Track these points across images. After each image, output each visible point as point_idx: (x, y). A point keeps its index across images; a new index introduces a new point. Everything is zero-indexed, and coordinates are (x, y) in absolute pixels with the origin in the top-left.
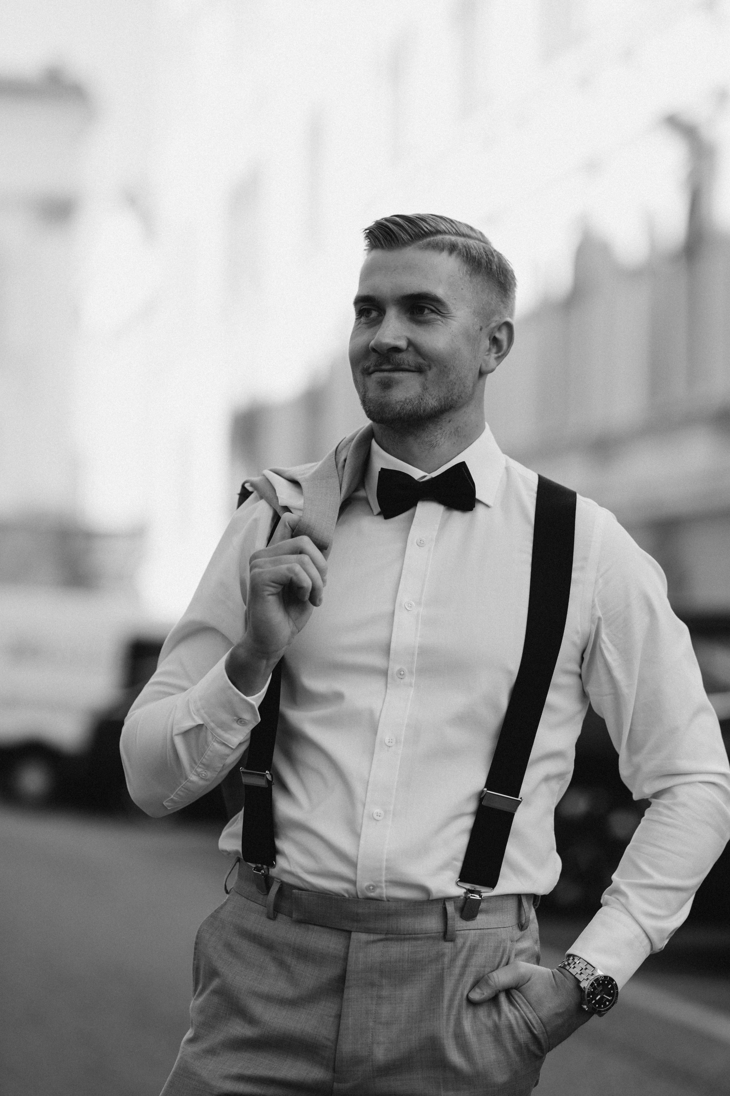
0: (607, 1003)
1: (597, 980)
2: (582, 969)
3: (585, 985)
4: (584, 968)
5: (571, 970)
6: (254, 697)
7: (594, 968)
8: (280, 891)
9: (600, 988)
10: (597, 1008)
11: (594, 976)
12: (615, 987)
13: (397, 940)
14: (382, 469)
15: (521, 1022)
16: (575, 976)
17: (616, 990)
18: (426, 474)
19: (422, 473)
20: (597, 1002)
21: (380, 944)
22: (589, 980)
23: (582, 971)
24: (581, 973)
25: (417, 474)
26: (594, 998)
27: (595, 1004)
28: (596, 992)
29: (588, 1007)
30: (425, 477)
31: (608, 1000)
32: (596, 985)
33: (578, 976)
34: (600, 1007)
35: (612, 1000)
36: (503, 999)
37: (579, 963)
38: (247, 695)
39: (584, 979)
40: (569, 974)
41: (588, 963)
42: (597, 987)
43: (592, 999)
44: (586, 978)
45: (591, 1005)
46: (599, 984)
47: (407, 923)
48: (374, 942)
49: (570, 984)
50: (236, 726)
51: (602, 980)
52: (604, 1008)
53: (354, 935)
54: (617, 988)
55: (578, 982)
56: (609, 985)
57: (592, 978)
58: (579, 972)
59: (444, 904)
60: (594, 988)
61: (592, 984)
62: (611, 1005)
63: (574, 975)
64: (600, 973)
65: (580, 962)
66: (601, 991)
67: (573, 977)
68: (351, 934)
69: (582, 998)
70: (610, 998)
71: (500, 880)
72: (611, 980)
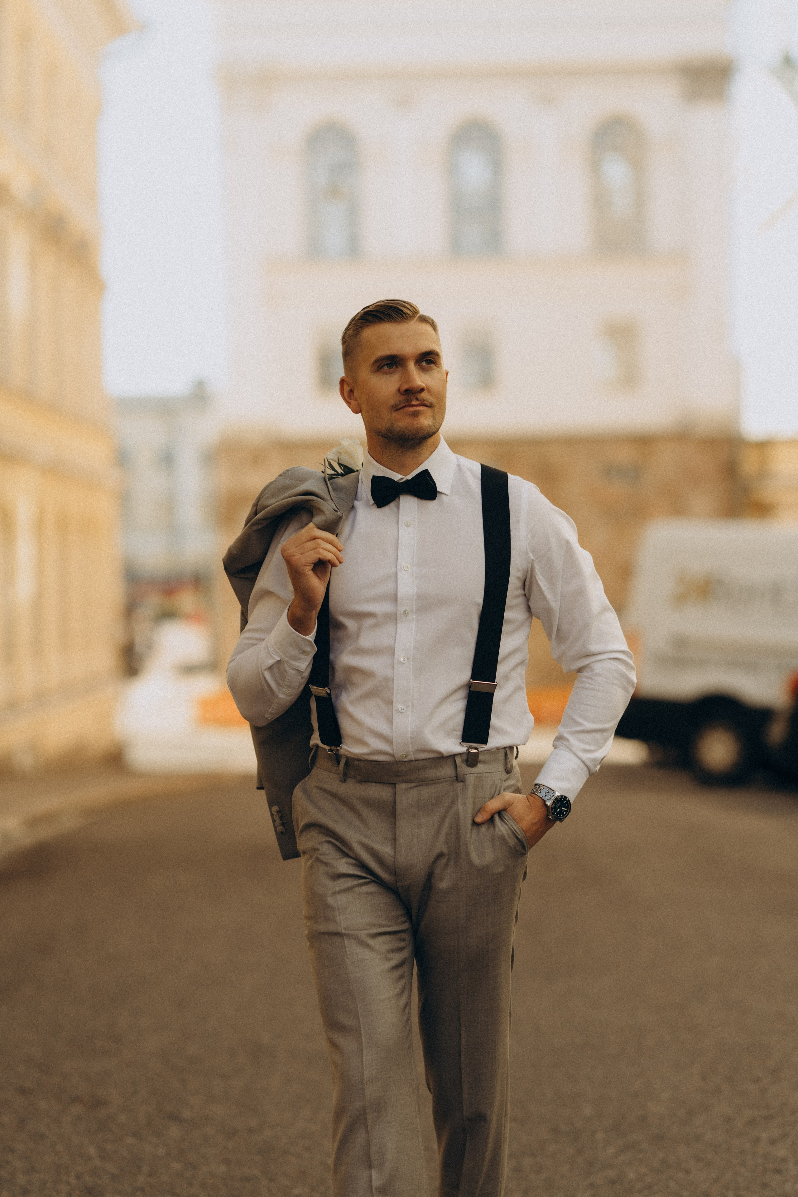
0: (565, 813)
1: (556, 799)
3: (549, 803)
4: (547, 792)
5: (539, 794)
6: (310, 636)
7: (554, 791)
8: (347, 762)
9: (559, 804)
11: (554, 796)
13: (426, 785)
14: (373, 476)
15: (509, 832)
18: (404, 477)
19: (400, 476)
21: (416, 789)
22: (551, 800)
23: (546, 794)
24: (546, 796)
25: (397, 477)
26: (556, 811)
27: (557, 814)
28: (557, 806)
29: (552, 817)
30: (402, 479)
31: (565, 811)
32: (556, 802)
33: (543, 798)
34: (560, 816)
35: (567, 810)
36: (497, 818)
37: (543, 789)
38: (306, 635)
39: (548, 799)
40: (538, 797)
41: (549, 788)
43: (555, 812)
45: (554, 815)
46: (558, 801)
47: (432, 773)
48: (411, 788)
49: (539, 803)
50: (302, 656)
51: (559, 799)
52: (563, 816)
53: (397, 785)
54: (570, 803)
55: (544, 801)
56: (564, 801)
57: (553, 798)
58: (544, 795)
59: (454, 758)
60: (555, 804)
61: (554, 802)
64: (558, 794)
66: (560, 806)
67: (541, 798)
68: (395, 786)
69: (548, 812)
70: (566, 809)
71: (489, 740)
72: (565, 798)
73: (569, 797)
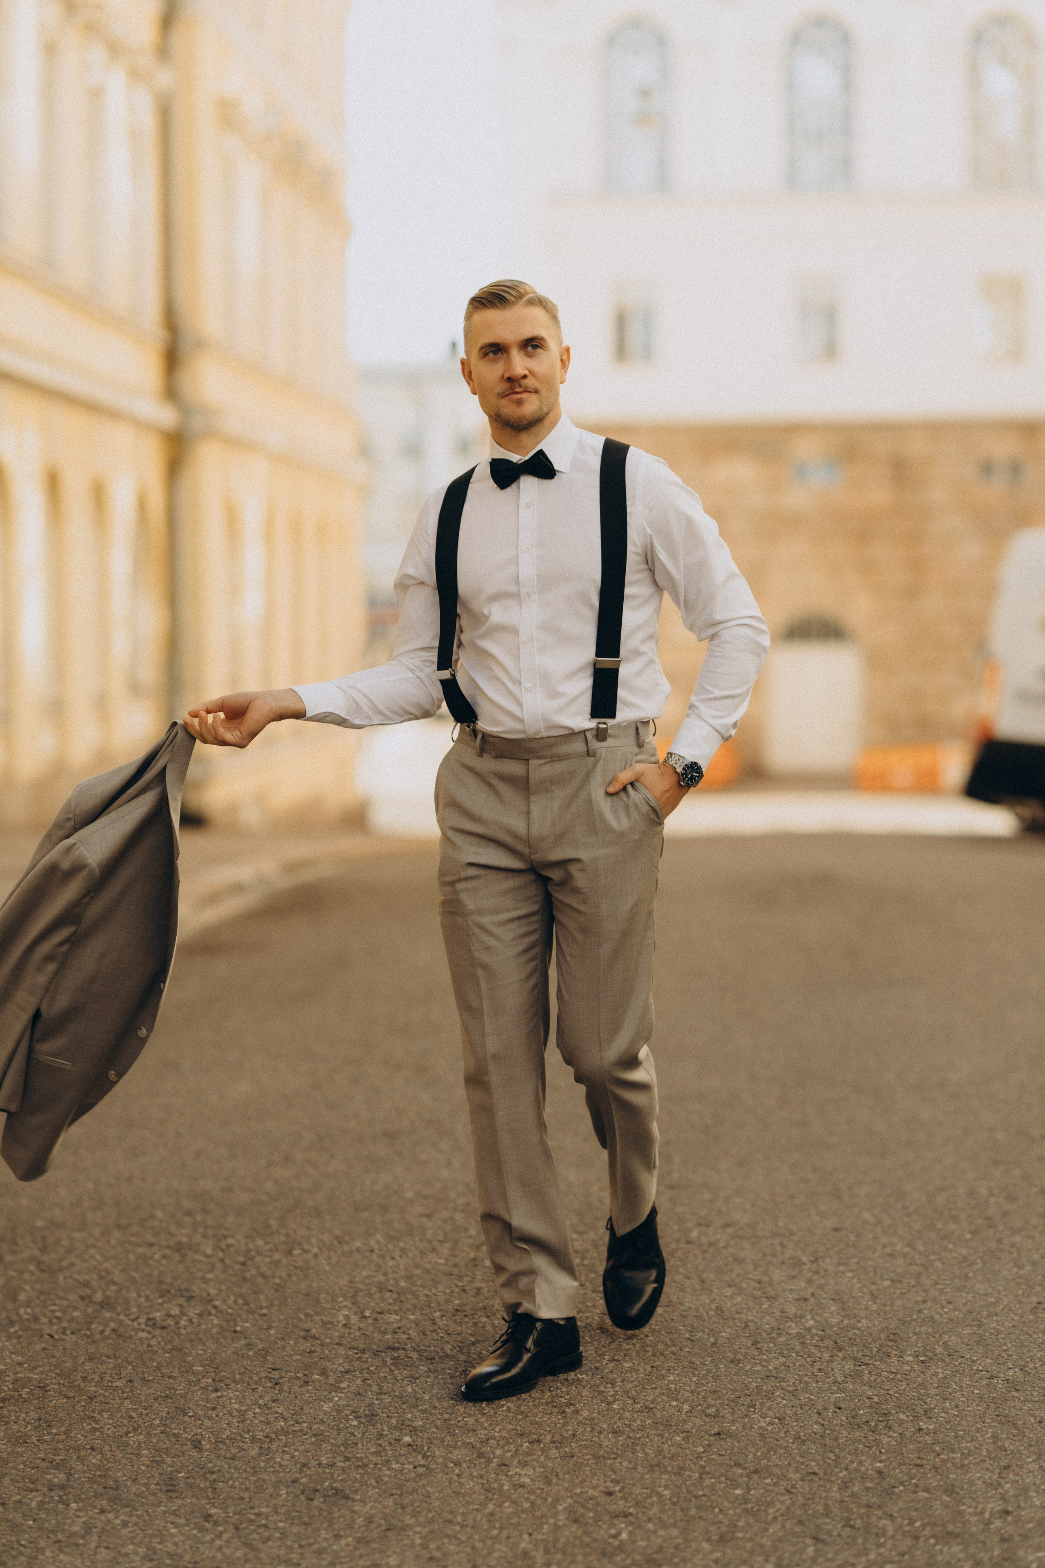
0: (696, 779)
1: (687, 766)
3: (679, 770)
4: (679, 759)
5: (670, 762)
7: (685, 758)
8: (483, 738)
9: (690, 770)
11: (685, 763)
12: (700, 768)
13: (558, 760)
14: (492, 458)
18: (522, 457)
19: (519, 457)
20: (689, 779)
21: (549, 764)
22: (682, 767)
23: (677, 761)
24: (677, 763)
25: (515, 458)
26: (687, 777)
27: (688, 781)
28: (688, 773)
29: (683, 783)
30: (521, 460)
31: (696, 777)
33: (674, 765)
34: (691, 782)
35: (699, 776)
36: (629, 788)
37: (675, 756)
39: (678, 766)
40: (670, 765)
41: (681, 755)
43: (685, 778)
44: (680, 765)
45: (685, 781)
46: (688, 768)
47: (563, 749)
48: (543, 764)
49: (671, 771)
51: (691, 765)
52: (694, 782)
53: (530, 761)
54: (702, 768)
55: (675, 768)
56: (696, 767)
57: (684, 765)
58: (675, 763)
59: (585, 734)
60: (686, 771)
61: (684, 769)
62: (699, 780)
63: (672, 765)
64: (689, 761)
66: (690, 772)
67: (672, 767)
68: (528, 762)
69: (680, 779)
70: (697, 775)
71: (617, 713)
72: (696, 764)
73: (700, 763)
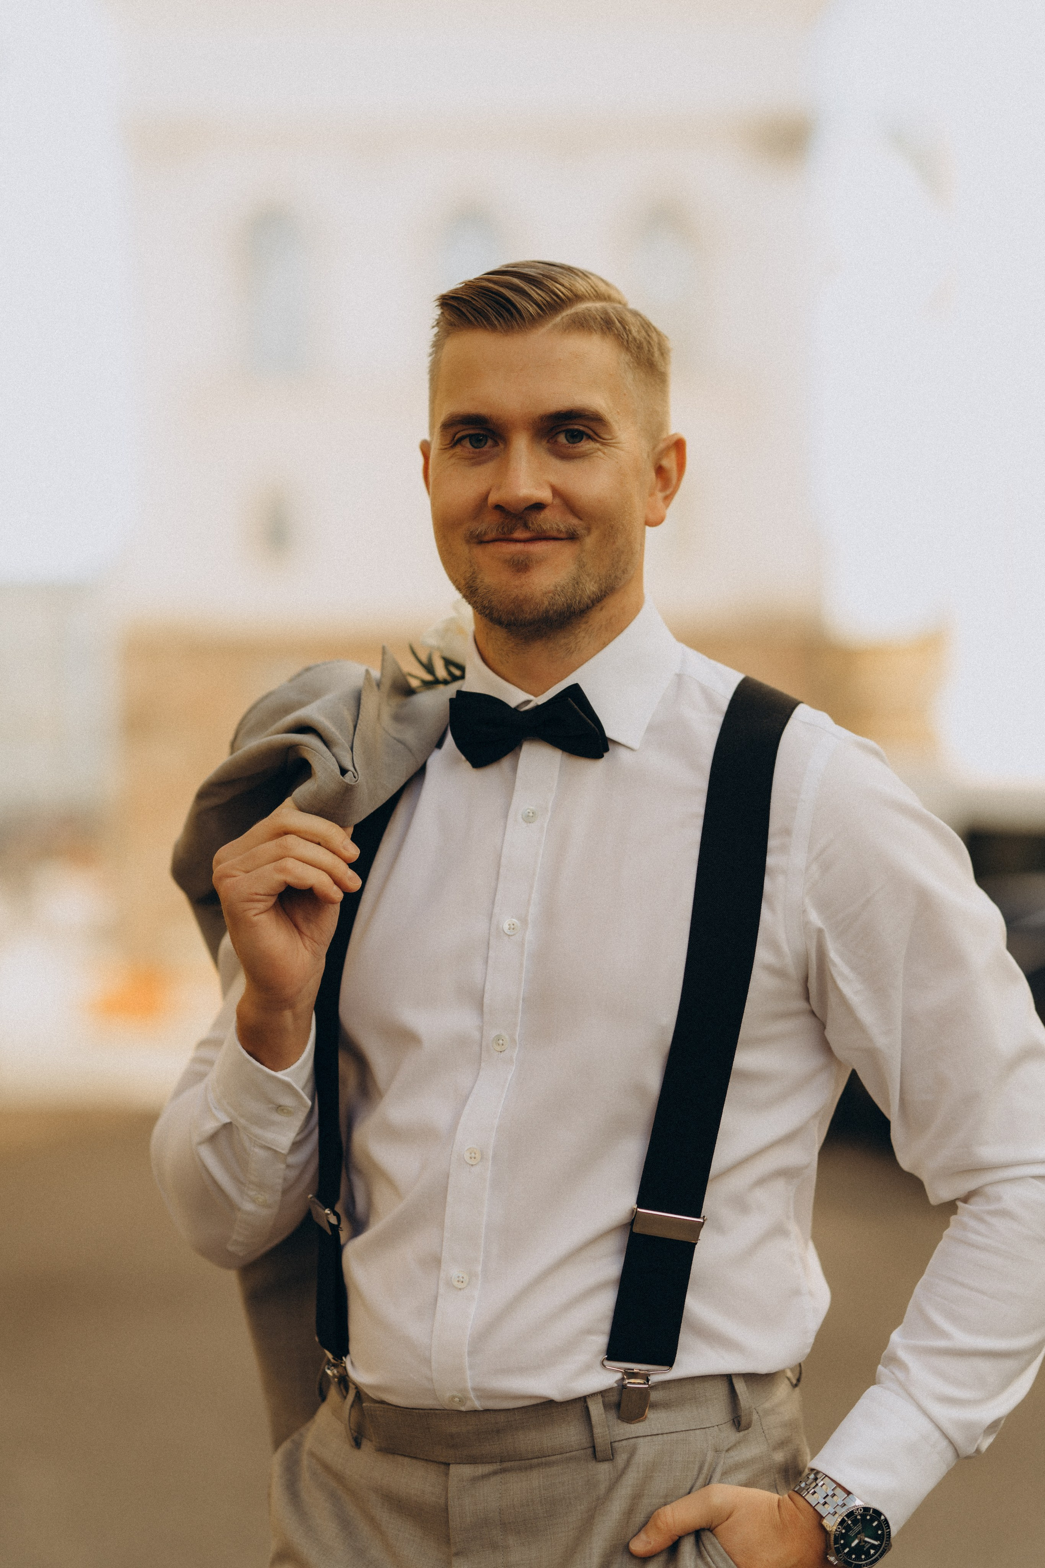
0: (872, 1552)
1: (850, 1514)
2: (827, 1495)
3: (832, 1524)
4: (830, 1493)
5: (809, 1498)
6: (287, 1071)
7: (849, 1493)
8: (358, 1402)
9: (857, 1529)
10: (854, 1560)
11: (846, 1508)
12: (885, 1524)
13: (520, 1469)
16: (816, 1508)
17: (887, 1529)
18: (531, 697)
19: (524, 696)
20: (853, 1551)
21: (495, 1479)
22: (837, 1515)
23: (827, 1500)
24: (825, 1503)
25: (517, 698)
26: (848, 1544)
27: (849, 1554)
28: (852, 1534)
29: (837, 1559)
30: (527, 702)
31: (873, 1546)
32: (850, 1522)
33: (819, 1508)
34: (858, 1558)
35: (880, 1546)
36: (688, 1549)
37: (822, 1486)
38: (276, 1068)
39: (829, 1513)
40: (807, 1504)
41: (839, 1485)
42: (852, 1525)
43: (844, 1546)
44: (832, 1511)
45: (841, 1556)
46: (855, 1521)
47: (530, 1440)
48: (484, 1477)
49: (806, 1521)
50: (276, 1117)
51: (861, 1515)
53: (453, 1469)
54: (888, 1527)
55: (821, 1518)
56: (874, 1522)
57: (843, 1511)
58: (822, 1501)
59: (584, 1405)
60: (848, 1528)
61: (843, 1522)
62: (879, 1555)
63: (814, 1506)
64: (858, 1503)
65: (824, 1484)
66: (859, 1533)
67: (812, 1510)
68: (447, 1469)
69: (827, 1547)
70: (876, 1543)
71: (679, 1355)
72: (877, 1513)
73: (888, 1513)
